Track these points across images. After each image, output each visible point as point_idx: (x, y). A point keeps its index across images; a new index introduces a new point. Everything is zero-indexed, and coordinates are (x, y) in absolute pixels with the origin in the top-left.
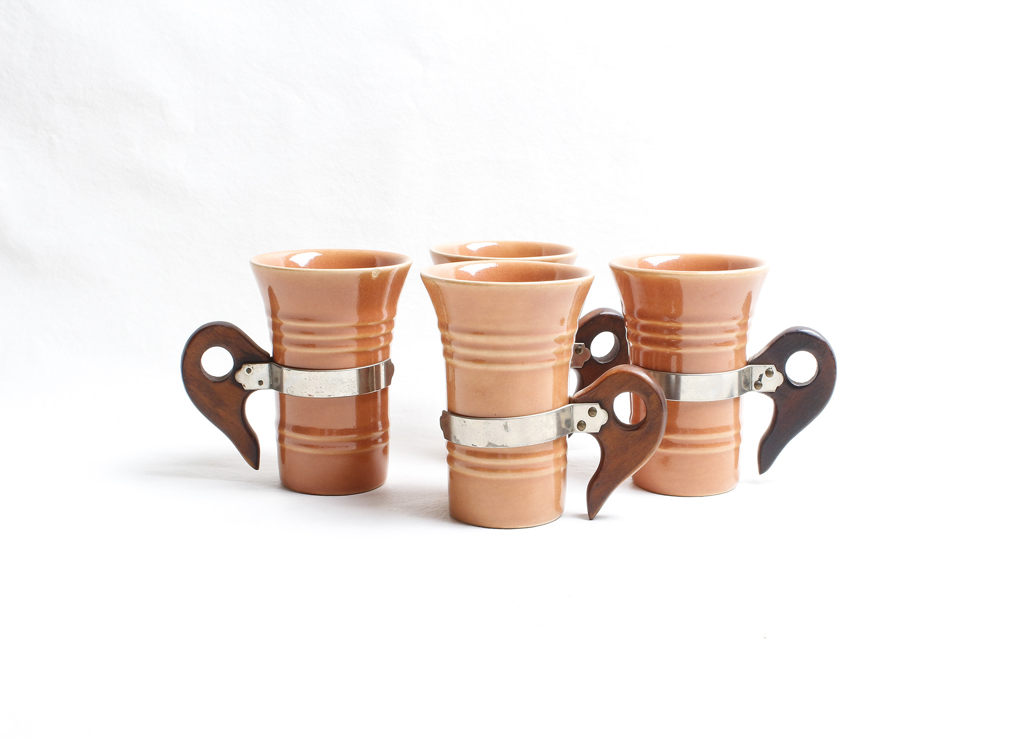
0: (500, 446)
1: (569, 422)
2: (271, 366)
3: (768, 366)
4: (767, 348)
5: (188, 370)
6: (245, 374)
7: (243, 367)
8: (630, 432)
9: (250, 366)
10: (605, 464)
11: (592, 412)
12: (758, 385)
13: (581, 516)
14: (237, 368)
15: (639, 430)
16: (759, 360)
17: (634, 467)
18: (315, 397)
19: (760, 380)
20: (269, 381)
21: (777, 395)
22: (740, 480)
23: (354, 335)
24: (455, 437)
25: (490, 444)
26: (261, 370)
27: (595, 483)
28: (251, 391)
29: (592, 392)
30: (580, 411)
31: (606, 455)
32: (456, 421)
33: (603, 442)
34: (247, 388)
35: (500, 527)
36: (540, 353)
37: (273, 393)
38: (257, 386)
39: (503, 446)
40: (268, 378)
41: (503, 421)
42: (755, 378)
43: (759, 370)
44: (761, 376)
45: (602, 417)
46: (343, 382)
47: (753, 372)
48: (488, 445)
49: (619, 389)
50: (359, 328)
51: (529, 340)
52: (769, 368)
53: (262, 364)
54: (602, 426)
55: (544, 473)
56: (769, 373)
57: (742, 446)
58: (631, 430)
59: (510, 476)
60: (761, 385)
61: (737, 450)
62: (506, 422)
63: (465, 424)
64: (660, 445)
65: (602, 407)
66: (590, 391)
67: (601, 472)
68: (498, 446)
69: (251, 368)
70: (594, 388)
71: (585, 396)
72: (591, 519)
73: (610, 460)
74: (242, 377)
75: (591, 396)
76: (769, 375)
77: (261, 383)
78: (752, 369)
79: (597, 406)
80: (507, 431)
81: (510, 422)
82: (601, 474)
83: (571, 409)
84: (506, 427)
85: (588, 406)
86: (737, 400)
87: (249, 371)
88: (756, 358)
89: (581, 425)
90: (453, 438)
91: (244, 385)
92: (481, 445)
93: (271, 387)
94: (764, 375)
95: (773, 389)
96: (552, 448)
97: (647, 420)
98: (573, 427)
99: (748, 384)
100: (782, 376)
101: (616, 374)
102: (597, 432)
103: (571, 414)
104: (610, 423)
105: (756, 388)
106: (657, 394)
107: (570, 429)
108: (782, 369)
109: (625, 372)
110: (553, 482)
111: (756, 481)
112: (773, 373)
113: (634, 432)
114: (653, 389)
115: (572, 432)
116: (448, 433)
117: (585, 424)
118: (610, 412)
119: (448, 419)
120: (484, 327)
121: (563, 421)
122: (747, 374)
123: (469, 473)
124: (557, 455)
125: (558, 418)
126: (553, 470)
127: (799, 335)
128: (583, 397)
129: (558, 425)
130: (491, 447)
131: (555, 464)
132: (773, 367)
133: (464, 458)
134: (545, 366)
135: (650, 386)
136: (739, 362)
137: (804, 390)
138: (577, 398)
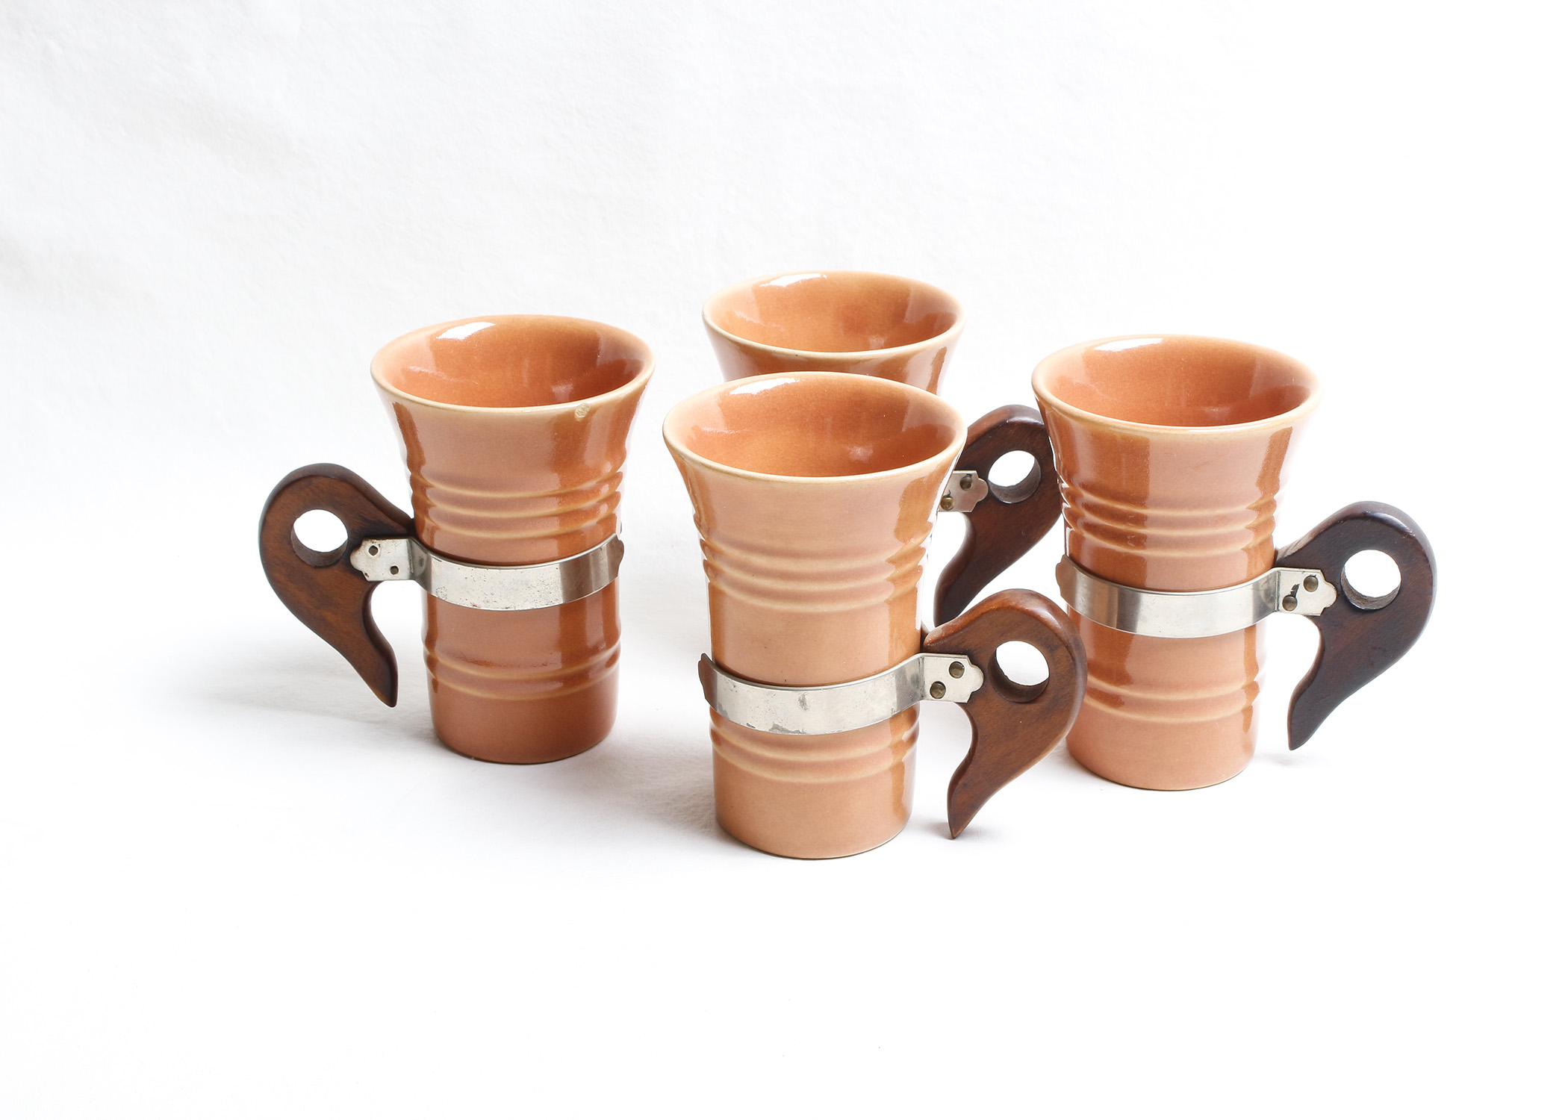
0: (793, 732)
1: (917, 680)
2: (410, 543)
3: (1309, 572)
4: (1309, 540)
5: (270, 549)
6: (366, 554)
7: (364, 543)
8: (1021, 706)
9: (376, 543)
10: (977, 754)
11: (956, 670)
12: (1290, 602)
13: (935, 828)
14: (353, 545)
15: (1036, 705)
16: (1295, 559)
17: (1027, 763)
18: (482, 608)
19: (1293, 594)
20: (409, 566)
21: (1323, 620)
23: (554, 507)
24: (721, 706)
25: (776, 727)
26: (396, 550)
27: (960, 782)
28: (377, 583)
29: (956, 635)
30: (936, 667)
31: (979, 739)
32: (722, 679)
33: (976, 719)
34: (371, 578)
35: (795, 856)
36: (864, 583)
37: (415, 587)
38: (389, 574)
39: (798, 731)
40: (407, 562)
41: (798, 693)
42: (1285, 591)
43: (1290, 578)
44: (1296, 588)
45: (972, 679)
46: (529, 585)
47: (1281, 581)
48: (773, 728)
49: (1002, 635)
50: (562, 496)
51: (843, 565)
52: (1311, 576)
53: (396, 540)
54: (973, 693)
55: (871, 771)
56: (1310, 584)
57: (1259, 703)
58: (1022, 703)
60: (1295, 603)
61: (1248, 712)
62: (804, 695)
63: (735, 689)
65: (974, 662)
66: (953, 634)
67: (971, 765)
68: (790, 732)
69: (378, 547)
70: (960, 631)
71: (946, 641)
72: (953, 837)
73: (985, 748)
74: (361, 560)
75: (956, 642)
76: (1311, 588)
77: (394, 570)
78: (1279, 575)
79: (964, 661)
80: (805, 709)
81: (810, 694)
82: (971, 769)
83: (920, 662)
84: (802, 701)
85: (948, 660)
86: (1251, 630)
87: (374, 550)
88: (1289, 556)
89: (938, 689)
90: (718, 706)
91: (366, 574)
92: (762, 726)
93: (412, 577)
94: (1301, 587)
95: (1317, 611)
96: (888, 728)
97: (1049, 688)
98: (923, 690)
99: (1272, 600)
100: (1336, 589)
101: (998, 609)
102: (966, 701)
103: (922, 670)
104: (990, 687)
105: (1287, 607)
106: (1067, 647)
107: (919, 692)
108: (1335, 577)
109: (1012, 608)
110: (888, 782)
111: (1284, 762)
112: (1317, 583)
113: (1028, 707)
114: (1060, 639)
115: (923, 697)
116: (710, 694)
117: (943, 687)
118: (987, 671)
119: (711, 670)
120: (764, 542)
121: (908, 678)
122: (1271, 581)
123: (744, 766)
124: (897, 739)
125: (898, 680)
126: (889, 762)
127: (1368, 523)
128: (941, 642)
129: (899, 689)
130: (778, 732)
131: (893, 753)
132: (1318, 574)
133: (735, 740)
134: (874, 600)
135: (1056, 635)
136: (1256, 564)
137: (1373, 616)
138: (933, 642)
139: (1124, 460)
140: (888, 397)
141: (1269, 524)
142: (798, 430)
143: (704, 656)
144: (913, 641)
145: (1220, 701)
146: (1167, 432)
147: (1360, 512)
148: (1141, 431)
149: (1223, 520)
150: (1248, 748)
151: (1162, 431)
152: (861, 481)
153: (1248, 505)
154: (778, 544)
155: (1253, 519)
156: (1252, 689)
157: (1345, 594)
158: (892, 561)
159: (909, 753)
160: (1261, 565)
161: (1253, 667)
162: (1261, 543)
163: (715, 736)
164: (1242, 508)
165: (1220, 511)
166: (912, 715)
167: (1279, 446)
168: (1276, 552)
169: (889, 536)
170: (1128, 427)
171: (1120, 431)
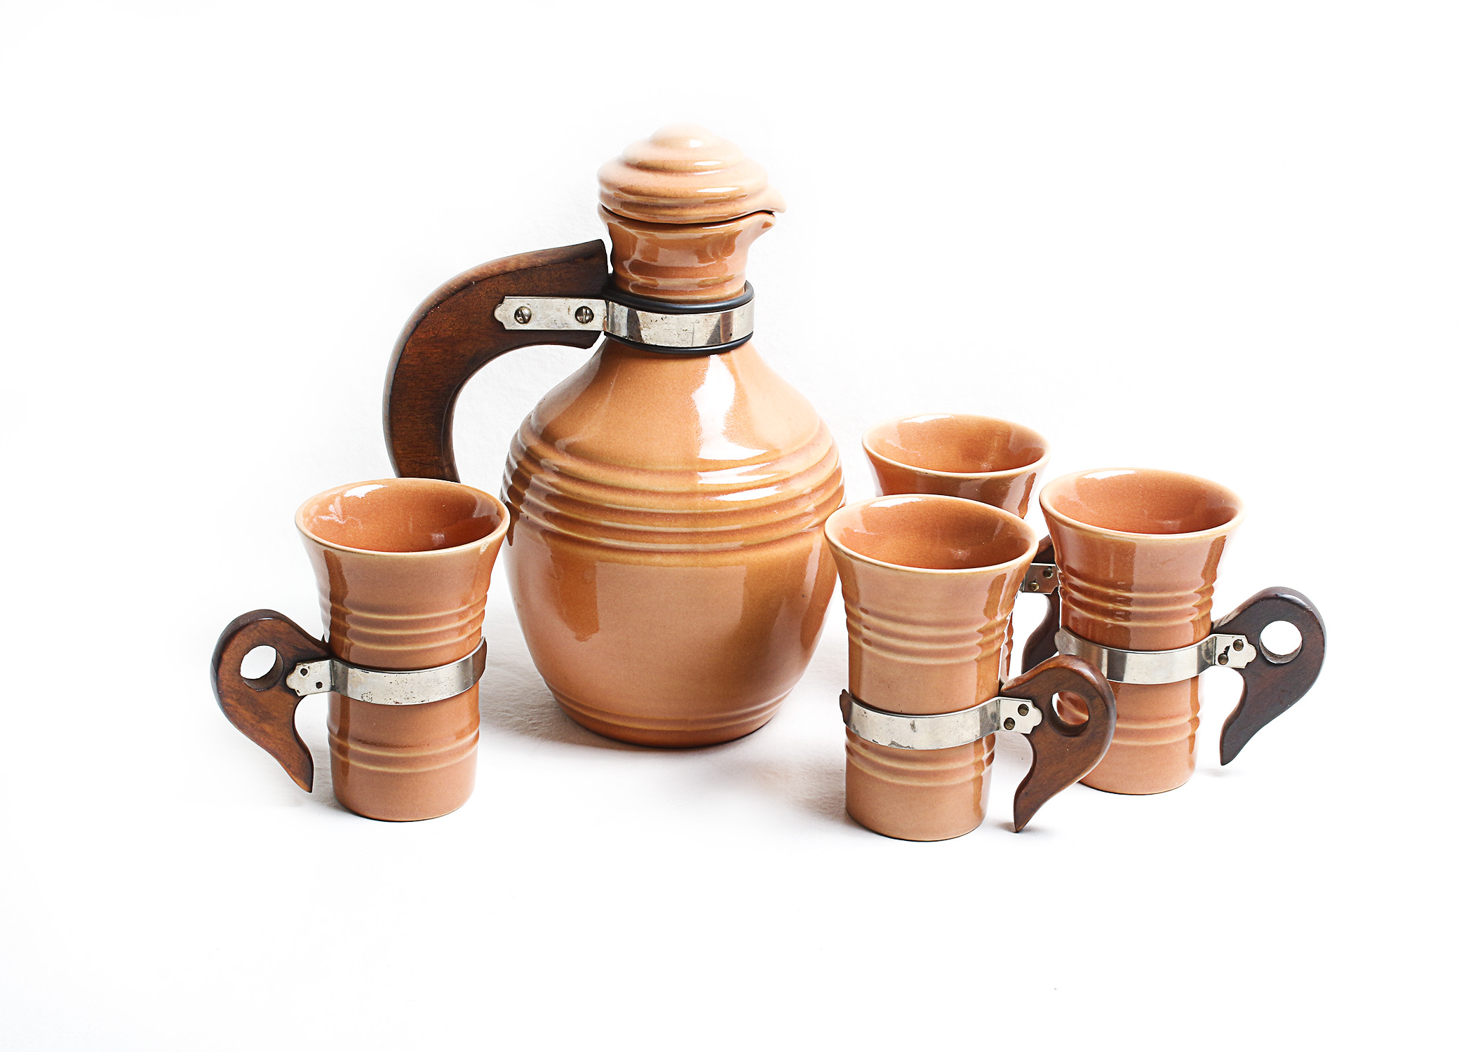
0: (905, 748)
1: (995, 716)
3: (1237, 637)
4: (1236, 615)
8: (1068, 738)
10: (1036, 772)
11: (1023, 710)
12: (1223, 659)
13: (1006, 827)
16: (1227, 628)
17: (1072, 779)
19: (1226, 653)
21: (1246, 671)
22: (1196, 767)
24: (854, 727)
25: (893, 743)
27: (1023, 792)
29: (1023, 686)
30: (1009, 707)
31: (1037, 761)
32: (856, 707)
33: (1036, 746)
35: (902, 837)
36: (960, 645)
39: (909, 747)
41: (910, 719)
42: (1220, 650)
43: (1225, 641)
44: (1228, 648)
45: (1034, 717)
47: (1217, 643)
48: (891, 744)
52: (1238, 640)
54: (1034, 727)
55: (958, 780)
56: (1238, 646)
57: (1200, 732)
58: (1069, 736)
59: (915, 783)
60: (1227, 659)
61: (1192, 737)
62: (914, 722)
63: (865, 715)
64: (1115, 734)
65: (1035, 705)
66: (1021, 684)
67: (1031, 779)
68: (903, 747)
70: (1026, 682)
71: (1016, 689)
72: (1017, 832)
73: (1041, 768)
75: (1023, 690)
76: (1238, 648)
78: (1216, 639)
79: (1029, 704)
80: (915, 731)
81: (919, 721)
82: (1031, 782)
83: (998, 703)
84: (913, 726)
85: (1019, 702)
86: (1195, 679)
88: (1222, 626)
89: (1010, 723)
90: (852, 726)
92: (884, 742)
94: (1232, 648)
95: (1243, 665)
96: (972, 747)
97: (1089, 726)
98: (999, 724)
99: (1210, 658)
100: (1256, 649)
101: (1054, 668)
102: (1029, 733)
103: (998, 709)
104: (1046, 723)
105: (1221, 662)
106: (1102, 698)
107: (996, 725)
108: (1255, 641)
109: (1064, 668)
110: (971, 789)
111: (1217, 774)
112: (1243, 646)
113: (1073, 739)
114: (1097, 691)
115: (998, 728)
116: (847, 719)
117: (1013, 722)
118: (1045, 712)
119: (849, 701)
120: (892, 612)
121: (989, 714)
122: (1210, 645)
123: (868, 770)
124: (978, 759)
125: (981, 715)
126: (972, 775)
127: (1279, 601)
128: (1013, 690)
129: (982, 721)
130: (895, 747)
131: (975, 768)
132: (1243, 639)
133: (863, 752)
134: (966, 659)
135: (1095, 688)
136: (1200, 632)
137: (1280, 669)
138: (1007, 689)
139: (1112, 558)
140: (984, 516)
141: (1210, 603)
142: (918, 535)
143: (844, 691)
144: (993, 688)
145: (1174, 730)
146: (1144, 538)
147: (1273, 594)
148: (1126, 538)
149: (1180, 600)
150: (1192, 764)
151: (1141, 538)
152: (962, 574)
153: (1195, 590)
154: (902, 614)
155: (1199, 600)
156: (1195, 722)
157: (1261, 653)
158: (980, 631)
159: (987, 769)
160: (1203, 633)
161: (1196, 706)
162: (1203, 617)
163: (849, 749)
164: (1191, 592)
165: (1178, 594)
166: (992, 741)
167: (1218, 548)
168: (1212, 624)
169: (981, 614)
170: (1116, 535)
171: (1109, 537)
